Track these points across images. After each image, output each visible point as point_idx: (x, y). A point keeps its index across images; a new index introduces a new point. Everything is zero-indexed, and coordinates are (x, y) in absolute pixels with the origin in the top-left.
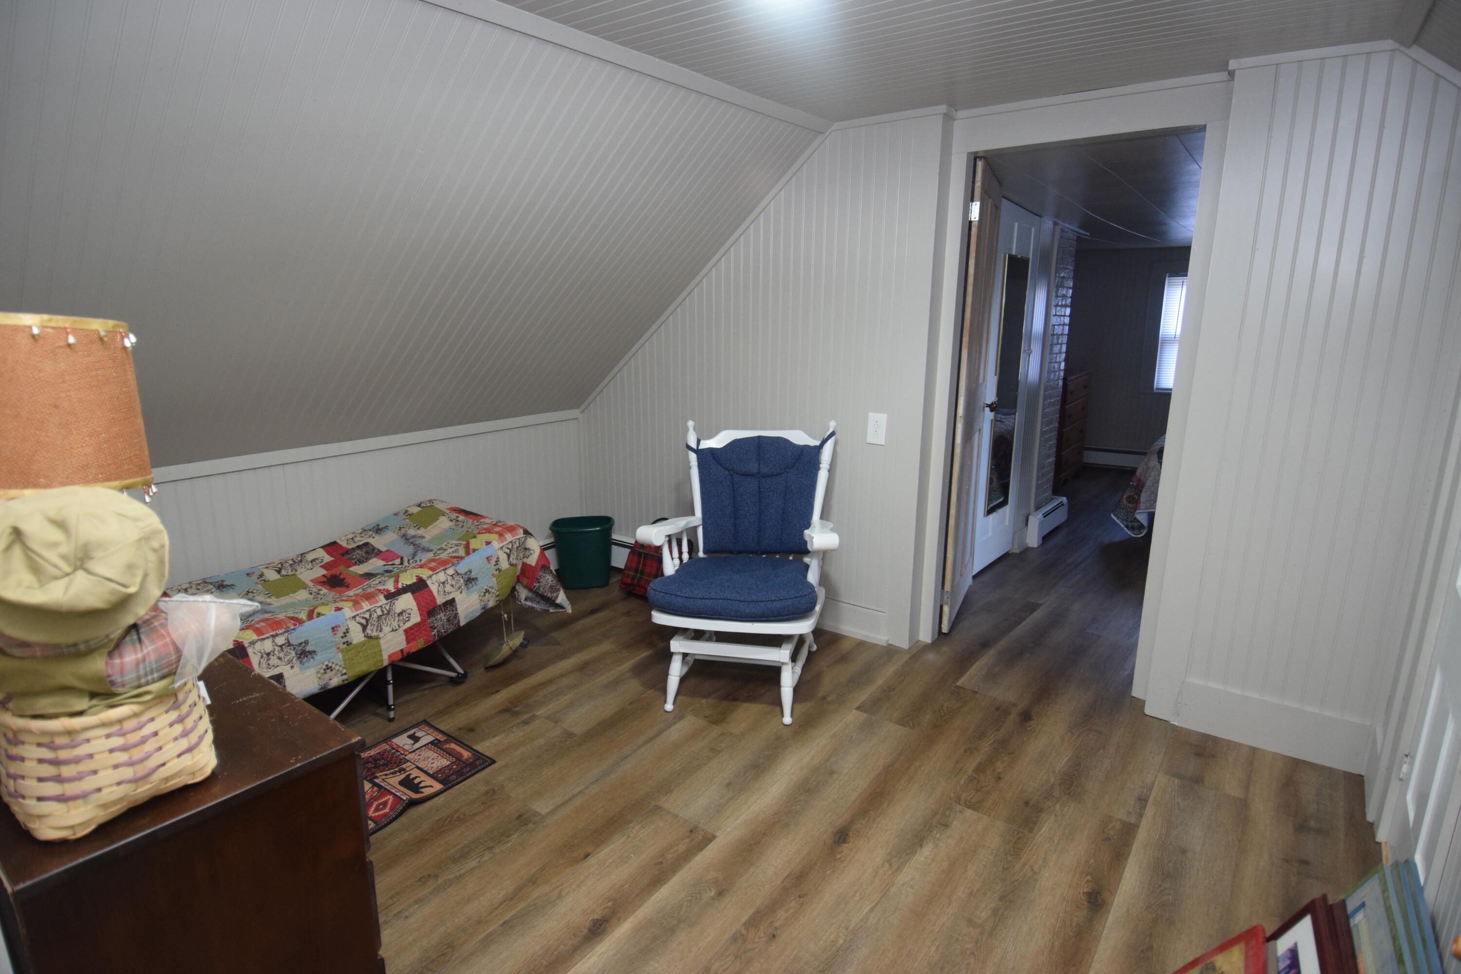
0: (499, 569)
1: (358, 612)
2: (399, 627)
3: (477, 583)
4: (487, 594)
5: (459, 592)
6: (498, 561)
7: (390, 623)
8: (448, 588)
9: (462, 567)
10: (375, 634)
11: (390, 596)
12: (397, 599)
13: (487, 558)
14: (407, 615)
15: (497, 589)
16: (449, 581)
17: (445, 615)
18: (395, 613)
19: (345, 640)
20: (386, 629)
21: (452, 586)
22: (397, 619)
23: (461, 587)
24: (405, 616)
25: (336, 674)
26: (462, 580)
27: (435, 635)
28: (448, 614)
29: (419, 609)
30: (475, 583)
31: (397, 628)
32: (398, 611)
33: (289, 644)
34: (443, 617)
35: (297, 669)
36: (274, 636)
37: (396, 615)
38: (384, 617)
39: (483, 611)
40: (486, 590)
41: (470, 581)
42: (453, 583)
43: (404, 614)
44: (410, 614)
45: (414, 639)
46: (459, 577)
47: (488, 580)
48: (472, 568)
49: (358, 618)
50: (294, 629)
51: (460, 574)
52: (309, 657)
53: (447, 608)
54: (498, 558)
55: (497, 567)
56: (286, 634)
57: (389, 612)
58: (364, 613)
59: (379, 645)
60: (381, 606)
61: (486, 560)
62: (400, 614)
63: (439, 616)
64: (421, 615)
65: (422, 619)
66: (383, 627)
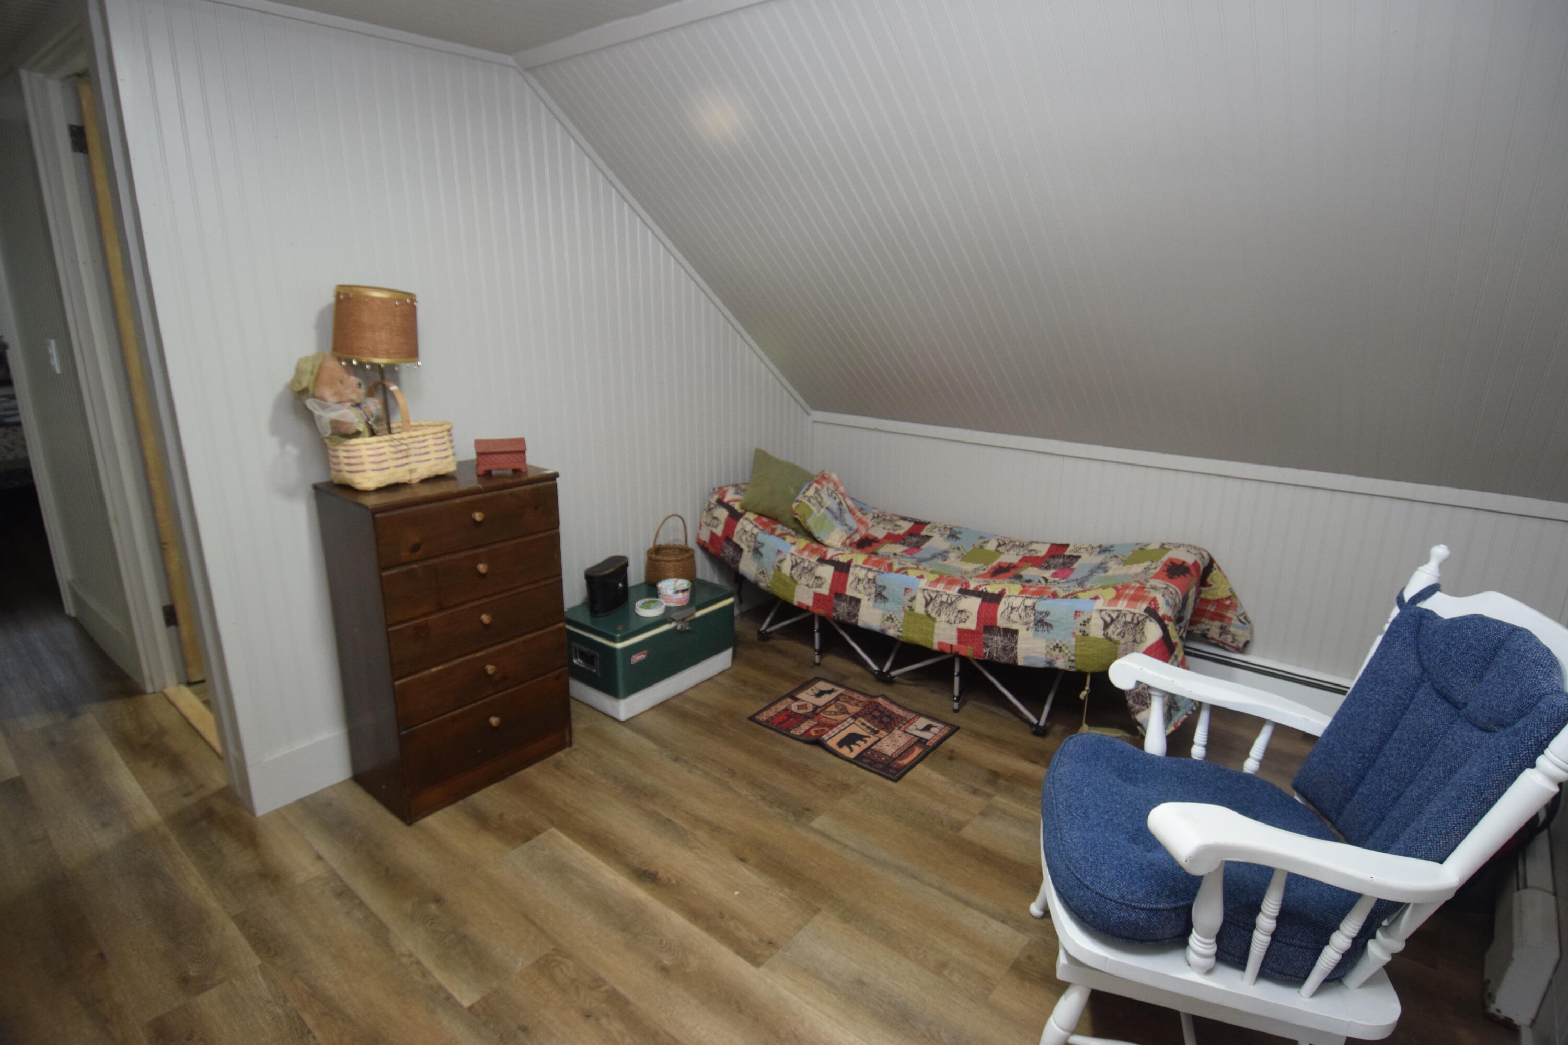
0: (1084, 632)
1: (929, 588)
2: (955, 622)
3: (1051, 630)
4: (1057, 650)
5: (1025, 627)
6: (1088, 622)
7: (948, 613)
8: (1015, 616)
9: (1042, 606)
10: (933, 615)
11: (965, 592)
12: (966, 598)
13: (1076, 612)
14: (966, 617)
15: (1073, 652)
16: (1020, 610)
17: (1002, 641)
18: (956, 608)
19: (910, 604)
20: (943, 617)
21: (1020, 617)
22: (955, 614)
23: (1029, 623)
24: (963, 616)
25: (894, 627)
26: (1032, 618)
27: (986, 653)
28: (1005, 641)
29: (978, 618)
30: (1048, 630)
31: (953, 622)
32: (961, 607)
33: (874, 581)
34: (999, 642)
35: (871, 603)
36: (869, 570)
37: (956, 610)
38: (946, 605)
39: (1048, 666)
40: (1057, 644)
41: (1042, 623)
42: (1023, 614)
43: (964, 613)
44: (968, 617)
45: (965, 643)
46: (1032, 613)
47: (1064, 635)
48: (1052, 613)
49: (926, 593)
50: (883, 573)
51: (1035, 610)
52: (883, 600)
53: (1007, 636)
54: (1089, 620)
55: (1083, 627)
56: (876, 573)
57: (952, 603)
58: (933, 591)
59: (933, 627)
60: (949, 595)
61: (1074, 613)
62: (960, 612)
63: (995, 638)
64: (978, 625)
65: (977, 629)
66: (942, 613)
